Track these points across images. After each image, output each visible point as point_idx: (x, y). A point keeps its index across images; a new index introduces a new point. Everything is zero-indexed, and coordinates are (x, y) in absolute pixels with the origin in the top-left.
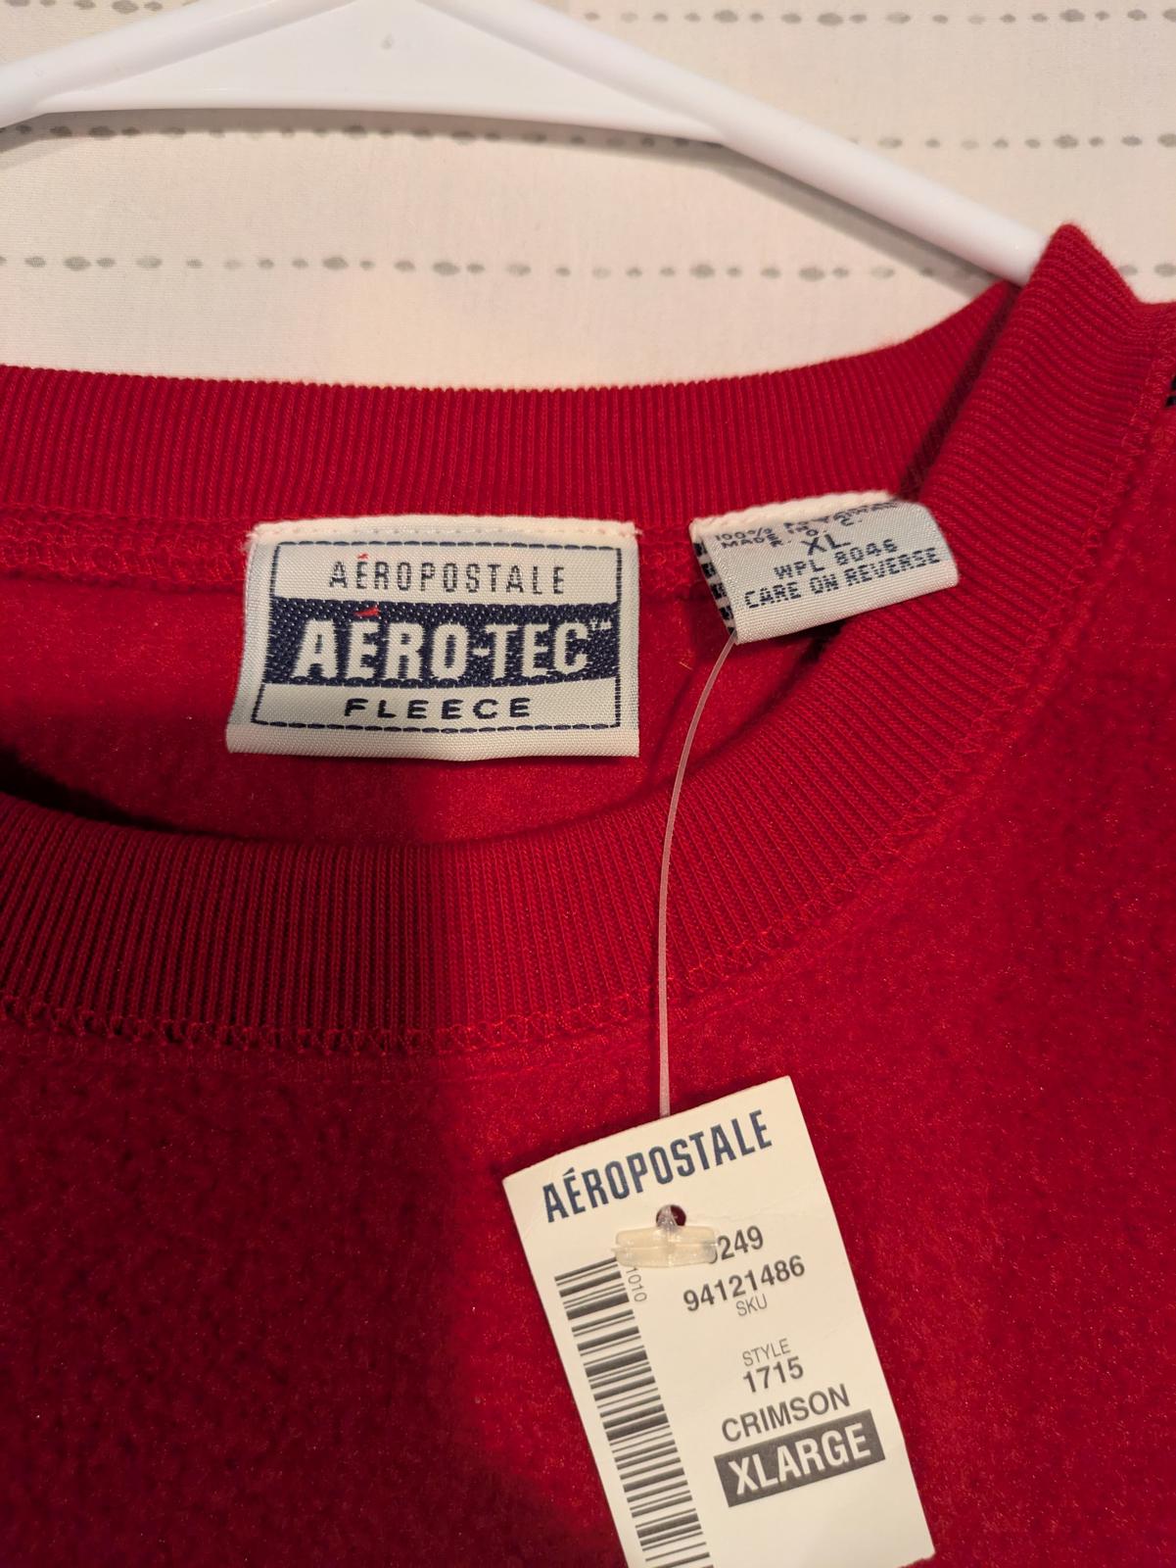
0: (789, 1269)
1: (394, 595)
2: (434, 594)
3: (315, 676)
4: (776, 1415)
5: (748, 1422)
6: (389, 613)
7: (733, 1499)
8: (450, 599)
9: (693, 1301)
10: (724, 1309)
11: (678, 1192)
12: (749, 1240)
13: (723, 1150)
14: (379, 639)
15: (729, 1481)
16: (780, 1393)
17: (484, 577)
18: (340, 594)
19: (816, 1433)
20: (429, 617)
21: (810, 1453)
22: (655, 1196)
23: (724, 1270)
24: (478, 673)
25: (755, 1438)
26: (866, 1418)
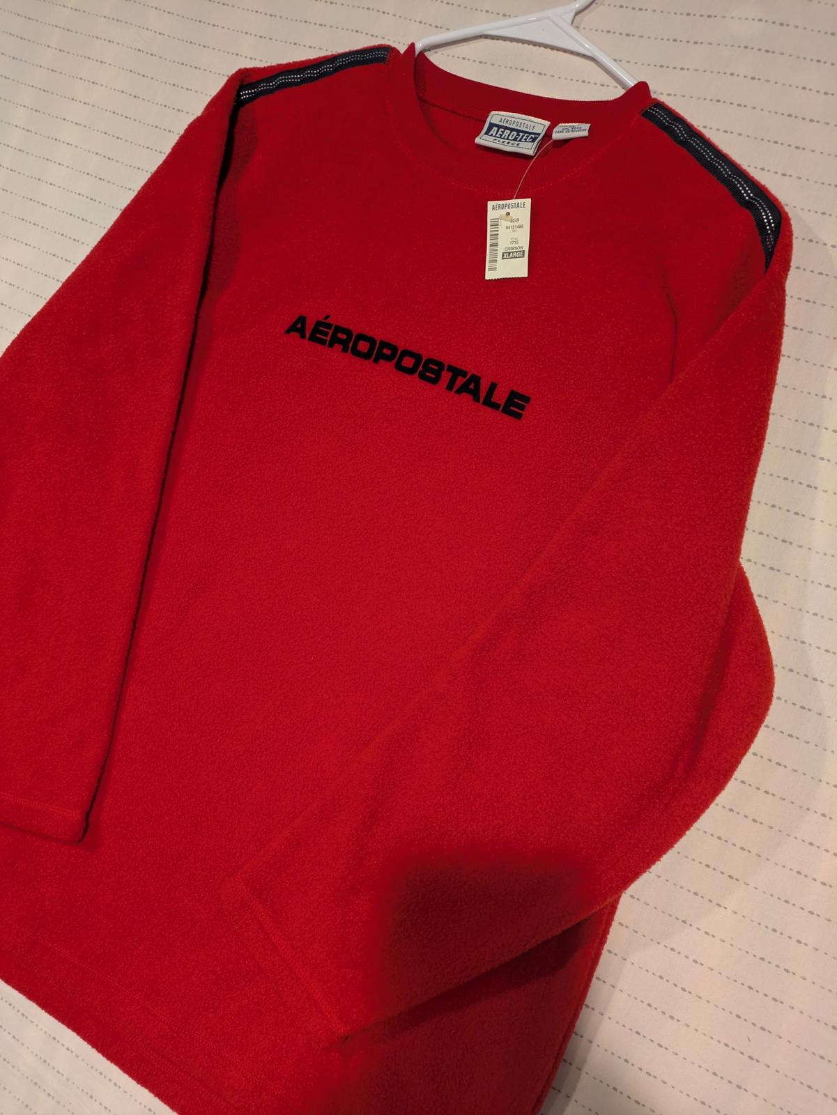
0: (521, 226)
1: (508, 125)
2: (514, 126)
3: (492, 135)
4: (512, 249)
5: (509, 249)
6: (506, 128)
7: (503, 259)
8: (516, 128)
9: (507, 228)
10: (511, 230)
11: (509, 211)
12: (517, 220)
13: (518, 206)
14: (503, 132)
15: (503, 256)
16: (515, 245)
17: (522, 125)
18: (500, 124)
19: (517, 252)
20: (512, 130)
21: (515, 254)
22: (507, 210)
23: (513, 224)
24: (515, 139)
25: (509, 251)
26: (524, 251)
